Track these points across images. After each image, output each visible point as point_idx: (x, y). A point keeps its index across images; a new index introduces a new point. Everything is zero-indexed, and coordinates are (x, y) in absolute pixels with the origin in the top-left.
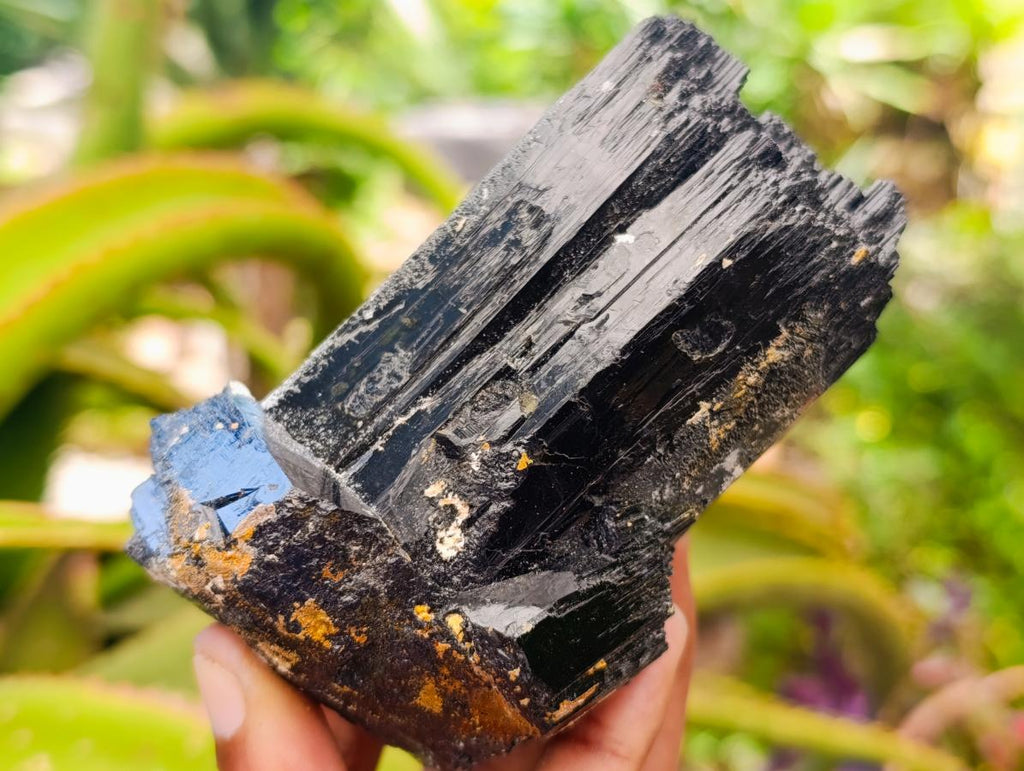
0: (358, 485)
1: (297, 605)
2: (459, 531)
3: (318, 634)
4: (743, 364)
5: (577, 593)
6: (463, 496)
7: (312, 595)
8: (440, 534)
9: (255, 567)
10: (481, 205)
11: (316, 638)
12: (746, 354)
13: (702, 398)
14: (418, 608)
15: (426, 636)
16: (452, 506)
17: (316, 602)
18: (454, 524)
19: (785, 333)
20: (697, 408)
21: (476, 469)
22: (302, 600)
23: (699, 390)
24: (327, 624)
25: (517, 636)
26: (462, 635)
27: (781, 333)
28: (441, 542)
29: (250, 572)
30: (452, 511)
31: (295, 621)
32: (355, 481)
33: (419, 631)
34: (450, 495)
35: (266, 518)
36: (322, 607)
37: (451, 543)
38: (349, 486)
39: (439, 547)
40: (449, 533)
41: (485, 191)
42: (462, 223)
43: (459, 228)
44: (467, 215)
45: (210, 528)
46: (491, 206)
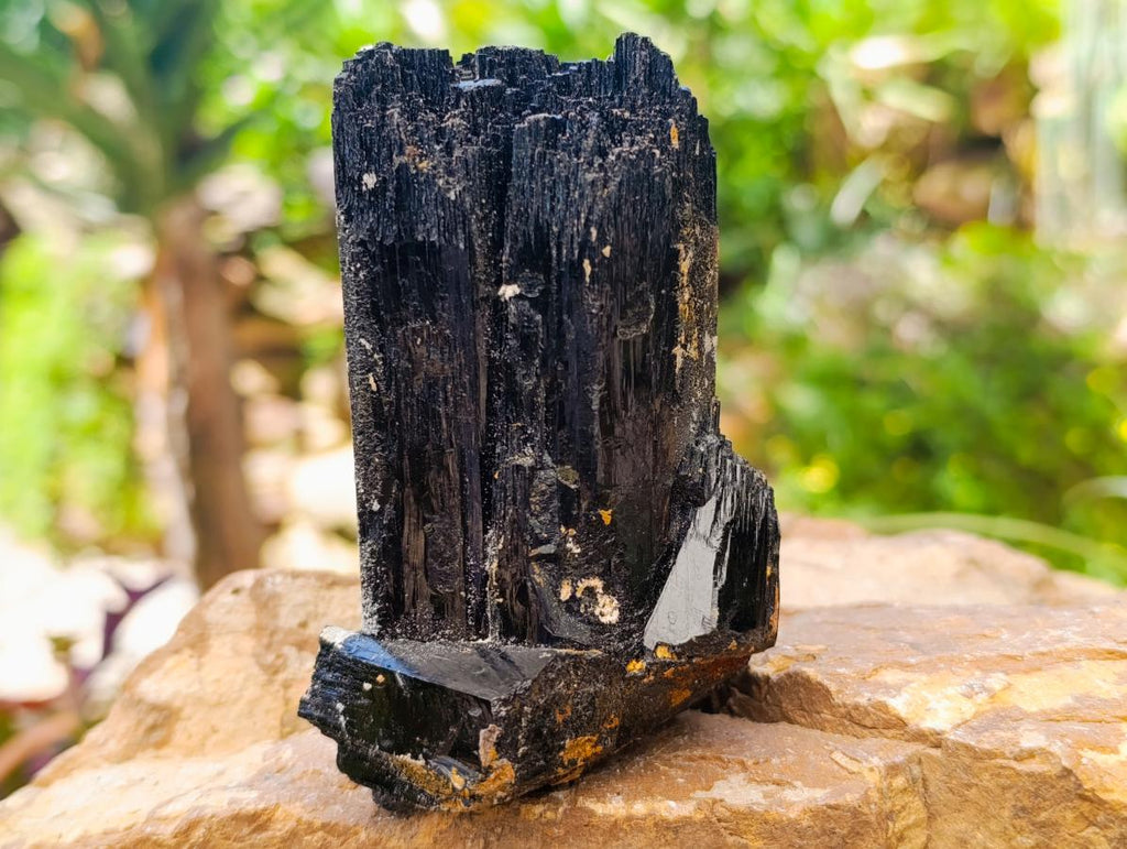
0: (513, 639)
1: (562, 754)
2: (606, 597)
3: (589, 750)
4: (675, 298)
5: (718, 554)
6: (586, 576)
7: (564, 739)
8: (597, 612)
9: (516, 766)
10: (372, 356)
11: (589, 754)
12: (671, 290)
13: (671, 348)
14: (630, 667)
15: (652, 678)
16: (587, 588)
17: (571, 739)
18: (599, 596)
19: (681, 246)
20: (675, 356)
21: (579, 551)
22: (562, 748)
23: (665, 345)
24: (589, 740)
25: (715, 626)
26: (675, 656)
27: (679, 251)
28: (603, 615)
29: (516, 772)
30: (590, 591)
31: (569, 761)
32: (508, 638)
33: (645, 680)
34: (579, 584)
35: (495, 736)
36: (577, 737)
37: (608, 610)
38: (506, 644)
39: (603, 620)
40: (601, 605)
41: (363, 341)
42: (372, 381)
43: (374, 388)
44: (368, 372)
45: (460, 772)
46: (381, 351)
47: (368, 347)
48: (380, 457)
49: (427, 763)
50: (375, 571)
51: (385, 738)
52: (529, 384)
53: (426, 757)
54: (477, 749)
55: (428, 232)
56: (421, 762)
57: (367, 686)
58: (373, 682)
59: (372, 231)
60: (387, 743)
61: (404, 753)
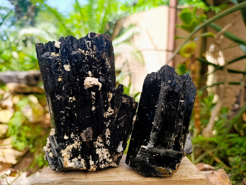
41: (162, 103)
42: (162, 109)
43: (162, 110)
44: (162, 108)
45: (171, 170)
46: (165, 105)
47: (163, 104)
48: (161, 121)
49: (165, 168)
50: (155, 138)
51: (157, 164)
52: (182, 114)
53: (165, 167)
54: (175, 166)
55: (176, 90)
56: (164, 168)
57: (154, 156)
58: (156, 155)
59: (168, 88)
60: (157, 165)
61: (161, 167)
